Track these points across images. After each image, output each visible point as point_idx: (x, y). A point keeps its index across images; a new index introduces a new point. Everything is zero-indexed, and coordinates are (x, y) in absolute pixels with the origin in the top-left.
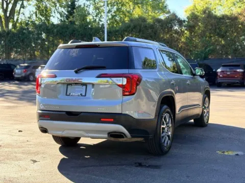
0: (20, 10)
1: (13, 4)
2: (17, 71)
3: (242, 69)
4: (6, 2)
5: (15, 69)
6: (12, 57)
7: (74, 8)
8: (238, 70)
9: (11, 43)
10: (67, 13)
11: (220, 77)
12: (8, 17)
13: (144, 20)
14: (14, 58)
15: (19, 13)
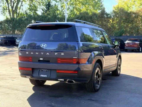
0: (20, 7)
1: (17, 3)
2: (17, 41)
3: (139, 42)
4: (13, 2)
5: (16, 40)
6: (16, 33)
7: (50, 6)
8: (136, 43)
9: (15, 25)
10: (46, 9)
11: (126, 46)
12: (14, 11)
13: (87, 13)
14: (16, 34)
15: (20, 8)
